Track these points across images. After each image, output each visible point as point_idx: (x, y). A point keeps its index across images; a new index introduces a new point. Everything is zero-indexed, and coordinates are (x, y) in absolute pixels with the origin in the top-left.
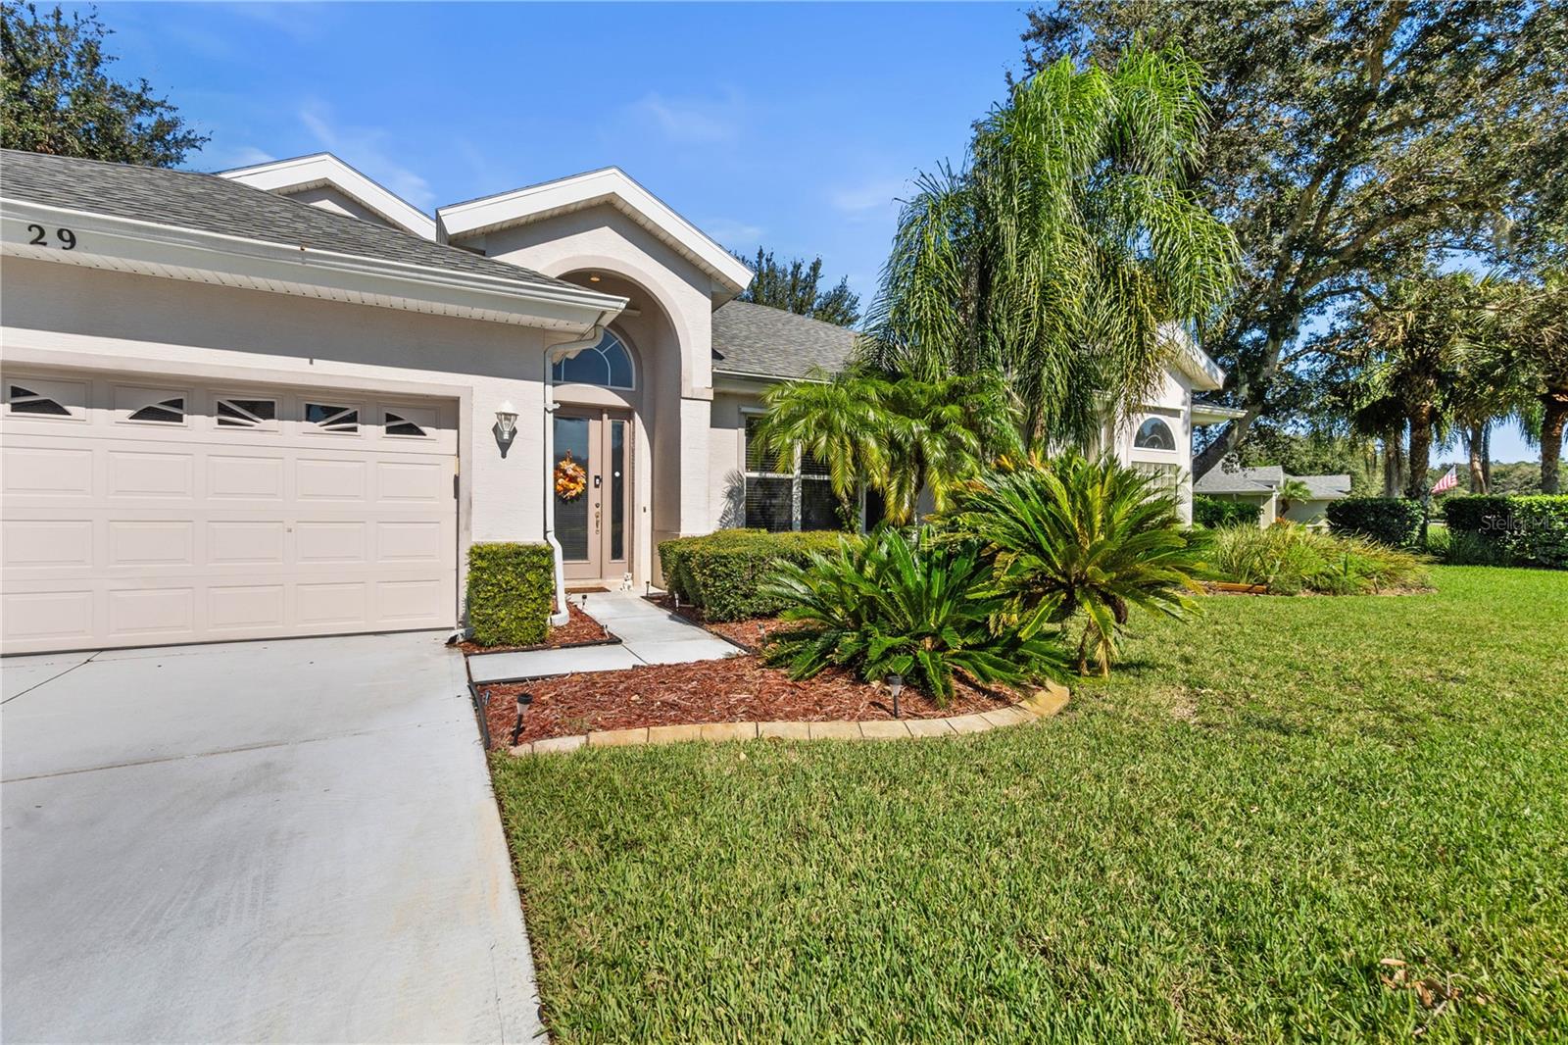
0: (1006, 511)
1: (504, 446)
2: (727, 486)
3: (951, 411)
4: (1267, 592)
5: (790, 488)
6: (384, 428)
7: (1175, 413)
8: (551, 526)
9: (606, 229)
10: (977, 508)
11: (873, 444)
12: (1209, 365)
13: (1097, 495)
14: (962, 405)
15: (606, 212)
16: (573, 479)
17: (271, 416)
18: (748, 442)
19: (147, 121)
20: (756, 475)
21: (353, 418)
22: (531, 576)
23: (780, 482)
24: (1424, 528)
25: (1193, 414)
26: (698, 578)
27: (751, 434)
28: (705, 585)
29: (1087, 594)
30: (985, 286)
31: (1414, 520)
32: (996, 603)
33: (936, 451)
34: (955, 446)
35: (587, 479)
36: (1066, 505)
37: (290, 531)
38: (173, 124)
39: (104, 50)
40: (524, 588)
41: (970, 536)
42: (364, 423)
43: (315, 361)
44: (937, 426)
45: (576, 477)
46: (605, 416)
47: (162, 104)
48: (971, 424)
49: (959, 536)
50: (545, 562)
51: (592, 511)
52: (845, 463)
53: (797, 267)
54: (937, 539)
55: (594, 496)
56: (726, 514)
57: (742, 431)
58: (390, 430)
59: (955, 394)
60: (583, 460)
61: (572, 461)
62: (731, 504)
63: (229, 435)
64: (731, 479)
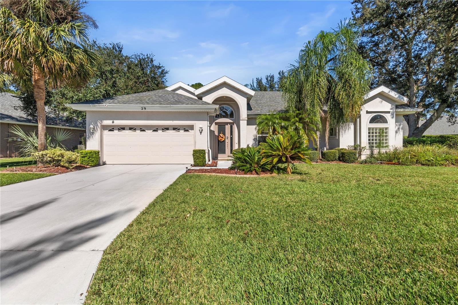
1: (201, 133)
2: (253, 138)
4: (399, 164)
8: (209, 146)
9: (224, 88)
15: (225, 85)
16: (222, 138)
17: (168, 130)
19: (160, 70)
20: (260, 135)
21: (179, 129)
22: (202, 155)
25: (396, 112)
35: (225, 137)
37: (171, 147)
38: (164, 70)
39: (153, 59)
42: (181, 130)
46: (229, 124)
47: (162, 67)
50: (204, 152)
51: (226, 144)
55: (227, 141)
56: (253, 144)
57: (256, 126)
58: (184, 131)
60: (224, 134)
61: (222, 134)
62: (254, 142)
63: (164, 133)
64: (254, 136)
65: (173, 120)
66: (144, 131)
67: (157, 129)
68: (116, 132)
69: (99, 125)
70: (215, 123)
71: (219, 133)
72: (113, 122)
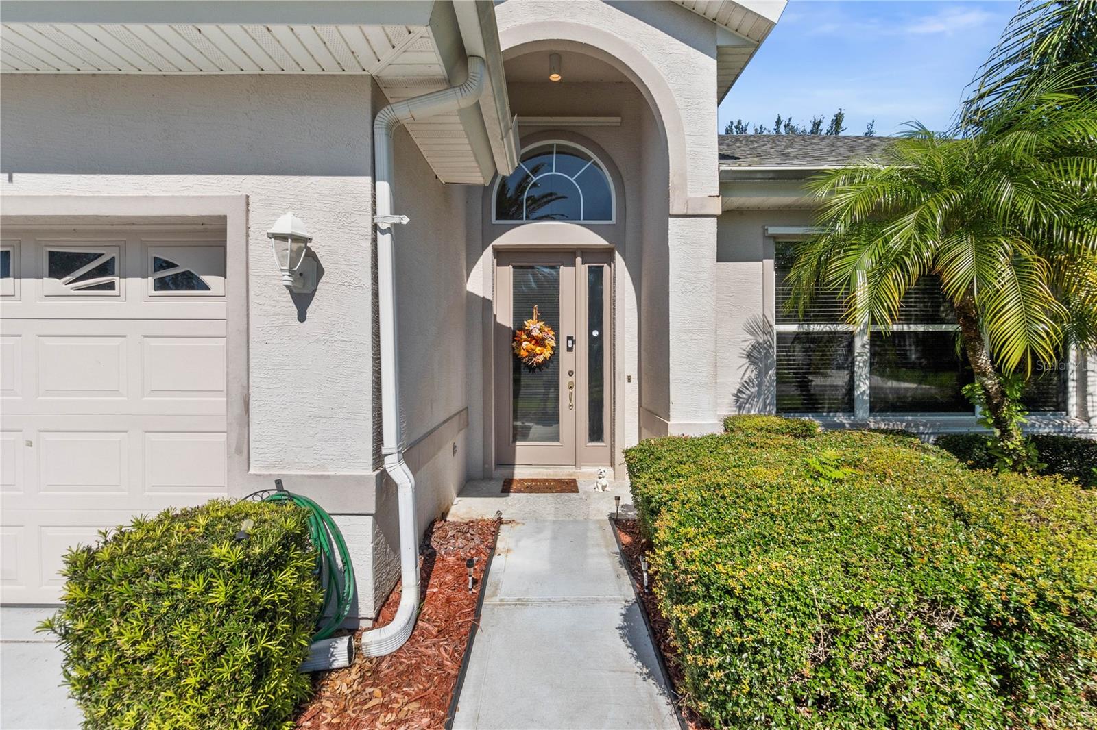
1: (302, 300)
2: (747, 341)
5: (850, 346)
6: (150, 280)
16: (540, 342)
18: (779, 281)
20: (793, 328)
21: (105, 269)
23: (833, 337)
27: (783, 267)
35: (557, 341)
37: (30, 444)
42: (124, 276)
43: (16, 176)
45: (544, 339)
46: (579, 260)
51: (564, 380)
53: (817, 124)
55: (566, 361)
56: (746, 385)
57: (770, 263)
58: (161, 285)
60: (552, 318)
61: (539, 319)
62: (752, 373)
64: (752, 331)
70: (503, 256)
71: (521, 312)
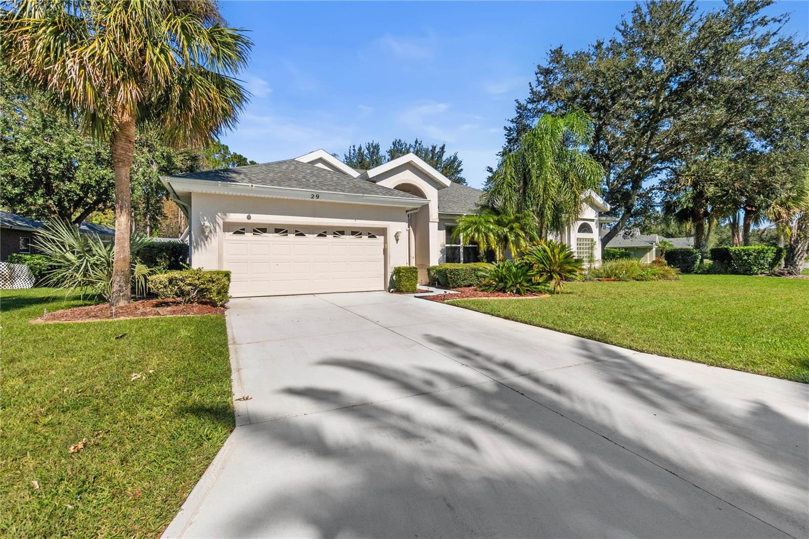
0: (535, 255)
1: (397, 240)
2: (440, 249)
3: (515, 225)
4: (620, 280)
5: (459, 249)
7: (593, 220)
9: (408, 171)
10: (528, 254)
11: (492, 236)
12: (604, 203)
13: (556, 251)
14: (519, 223)
15: (407, 166)
17: (343, 234)
18: (447, 235)
20: (449, 245)
21: (361, 234)
23: (456, 247)
24: (702, 261)
25: (599, 220)
26: (449, 276)
27: (447, 232)
28: (451, 278)
29: (554, 273)
30: (525, 184)
31: (696, 258)
32: (534, 275)
33: (512, 238)
34: (517, 235)
36: (550, 254)
40: (412, 277)
41: (527, 261)
42: (363, 235)
44: (512, 229)
48: (522, 229)
49: (524, 261)
52: (484, 242)
53: (434, 147)
54: (518, 262)
56: (440, 258)
57: (445, 231)
58: (369, 237)
59: (517, 219)
62: (441, 255)
63: (336, 240)
64: (442, 246)
65: (355, 219)
66: (302, 235)
67: (325, 232)
68: (249, 236)
69: (220, 222)
72: (249, 218)
